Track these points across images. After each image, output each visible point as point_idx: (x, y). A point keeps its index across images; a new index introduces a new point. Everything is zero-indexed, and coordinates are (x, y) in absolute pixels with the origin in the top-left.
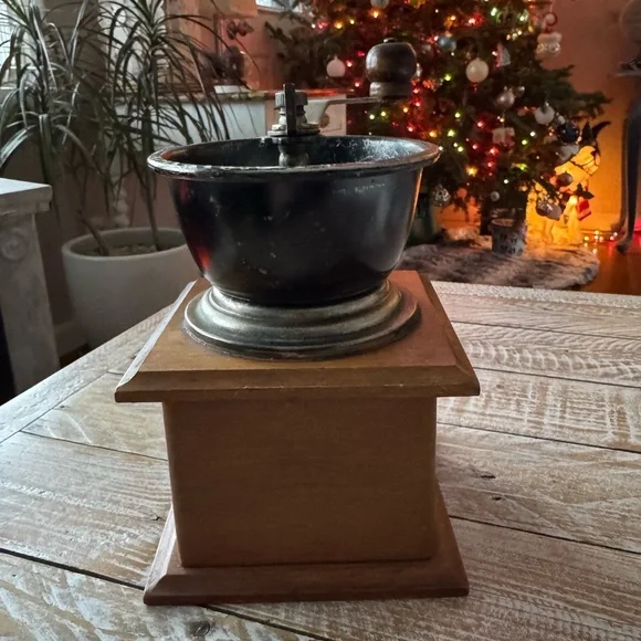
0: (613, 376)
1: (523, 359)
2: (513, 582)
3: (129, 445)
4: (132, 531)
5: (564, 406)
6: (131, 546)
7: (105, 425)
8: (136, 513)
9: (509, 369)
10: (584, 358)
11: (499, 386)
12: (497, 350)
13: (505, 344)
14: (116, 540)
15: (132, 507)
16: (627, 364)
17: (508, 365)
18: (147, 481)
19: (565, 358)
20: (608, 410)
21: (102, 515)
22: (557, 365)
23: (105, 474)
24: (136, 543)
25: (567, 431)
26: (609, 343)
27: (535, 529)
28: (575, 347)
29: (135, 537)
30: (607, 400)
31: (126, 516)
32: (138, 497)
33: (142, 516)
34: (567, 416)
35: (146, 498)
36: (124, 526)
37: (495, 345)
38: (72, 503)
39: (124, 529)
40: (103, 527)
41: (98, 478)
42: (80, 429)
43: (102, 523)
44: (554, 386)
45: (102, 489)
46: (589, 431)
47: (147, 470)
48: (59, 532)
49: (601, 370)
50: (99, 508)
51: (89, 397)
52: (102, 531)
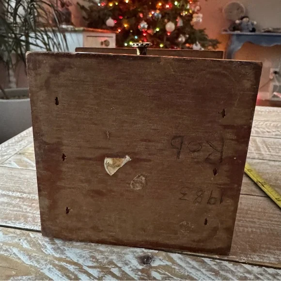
0: (279, 135)
25: (275, 157)
26: (271, 123)
34: (271, 151)
44: (258, 140)
49: (274, 133)
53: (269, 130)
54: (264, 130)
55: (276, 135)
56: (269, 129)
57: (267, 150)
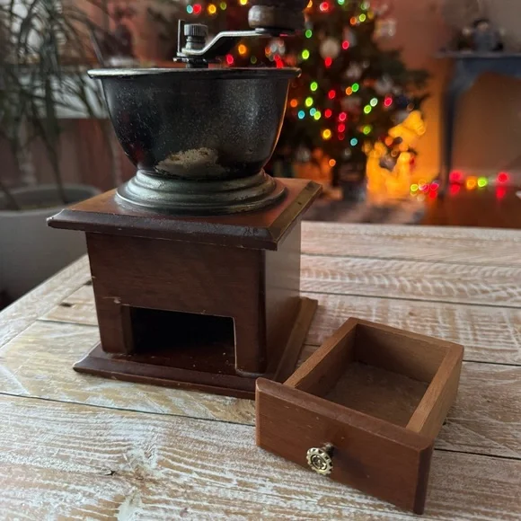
0: (505, 299)
1: (425, 288)
2: (483, 509)
3: (70, 394)
4: (85, 489)
5: (473, 329)
6: (88, 507)
7: (42, 374)
8: (87, 469)
9: (415, 297)
10: (477, 285)
11: (411, 314)
12: (400, 281)
13: (404, 275)
14: (72, 502)
15: (82, 462)
16: (513, 288)
17: (413, 294)
18: (94, 432)
19: (461, 286)
20: (511, 330)
21: (51, 473)
22: (456, 292)
23: (49, 428)
24: (93, 503)
25: (483, 352)
26: (493, 270)
27: (487, 451)
28: (465, 275)
29: (90, 496)
30: (507, 320)
31: (78, 472)
32: (88, 450)
33: (95, 471)
34: (479, 338)
35: (96, 451)
36: (77, 485)
37: (397, 277)
38: (17, 462)
39: (78, 488)
40: (55, 487)
41: (41, 432)
42: (16, 381)
43: (52, 483)
44: (460, 311)
45: (47, 444)
46: (501, 351)
47: (92, 420)
48: (7, 497)
49: (494, 295)
50: (47, 465)
51: (22, 346)
52: (54, 492)
53: (485, 288)
54: (475, 287)
55: (499, 299)
56: (486, 283)
57: (471, 337)
